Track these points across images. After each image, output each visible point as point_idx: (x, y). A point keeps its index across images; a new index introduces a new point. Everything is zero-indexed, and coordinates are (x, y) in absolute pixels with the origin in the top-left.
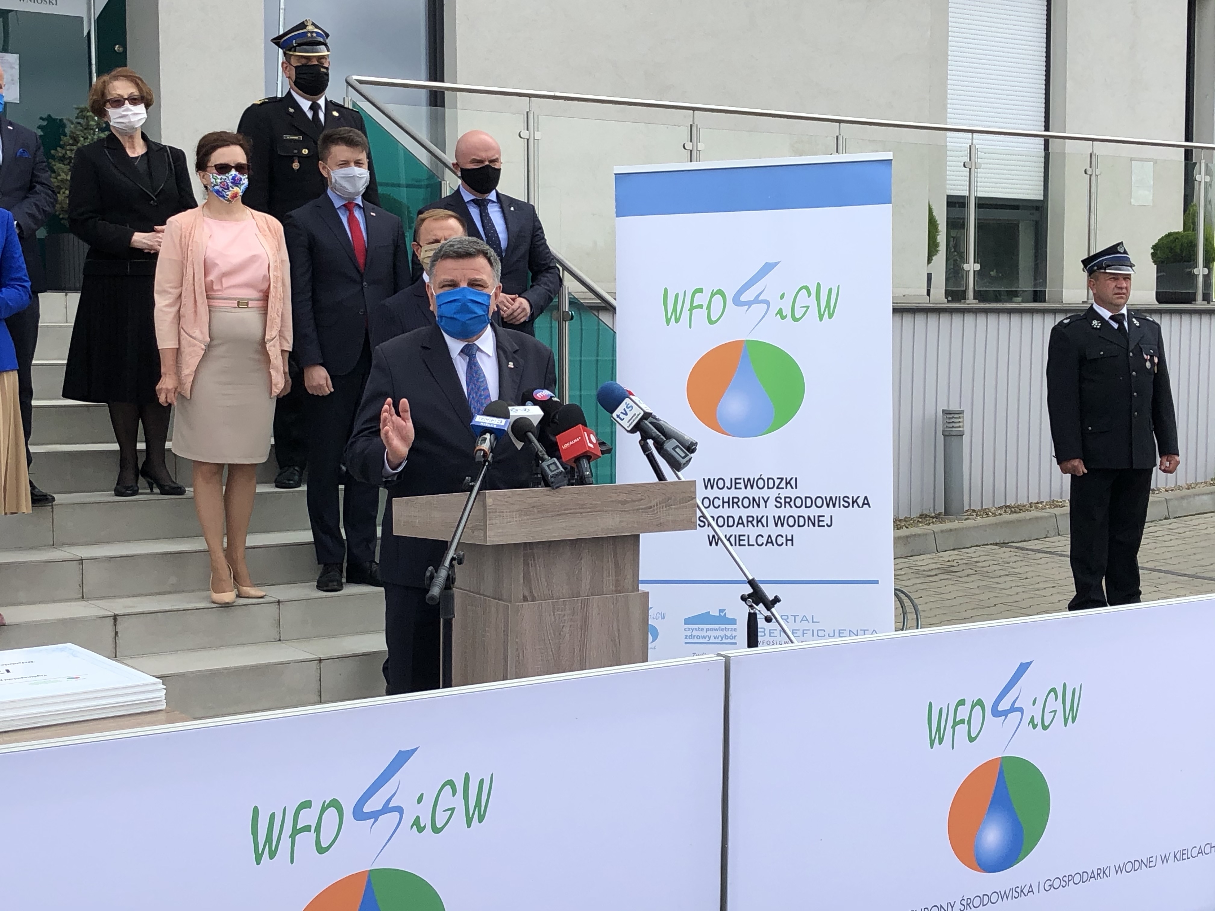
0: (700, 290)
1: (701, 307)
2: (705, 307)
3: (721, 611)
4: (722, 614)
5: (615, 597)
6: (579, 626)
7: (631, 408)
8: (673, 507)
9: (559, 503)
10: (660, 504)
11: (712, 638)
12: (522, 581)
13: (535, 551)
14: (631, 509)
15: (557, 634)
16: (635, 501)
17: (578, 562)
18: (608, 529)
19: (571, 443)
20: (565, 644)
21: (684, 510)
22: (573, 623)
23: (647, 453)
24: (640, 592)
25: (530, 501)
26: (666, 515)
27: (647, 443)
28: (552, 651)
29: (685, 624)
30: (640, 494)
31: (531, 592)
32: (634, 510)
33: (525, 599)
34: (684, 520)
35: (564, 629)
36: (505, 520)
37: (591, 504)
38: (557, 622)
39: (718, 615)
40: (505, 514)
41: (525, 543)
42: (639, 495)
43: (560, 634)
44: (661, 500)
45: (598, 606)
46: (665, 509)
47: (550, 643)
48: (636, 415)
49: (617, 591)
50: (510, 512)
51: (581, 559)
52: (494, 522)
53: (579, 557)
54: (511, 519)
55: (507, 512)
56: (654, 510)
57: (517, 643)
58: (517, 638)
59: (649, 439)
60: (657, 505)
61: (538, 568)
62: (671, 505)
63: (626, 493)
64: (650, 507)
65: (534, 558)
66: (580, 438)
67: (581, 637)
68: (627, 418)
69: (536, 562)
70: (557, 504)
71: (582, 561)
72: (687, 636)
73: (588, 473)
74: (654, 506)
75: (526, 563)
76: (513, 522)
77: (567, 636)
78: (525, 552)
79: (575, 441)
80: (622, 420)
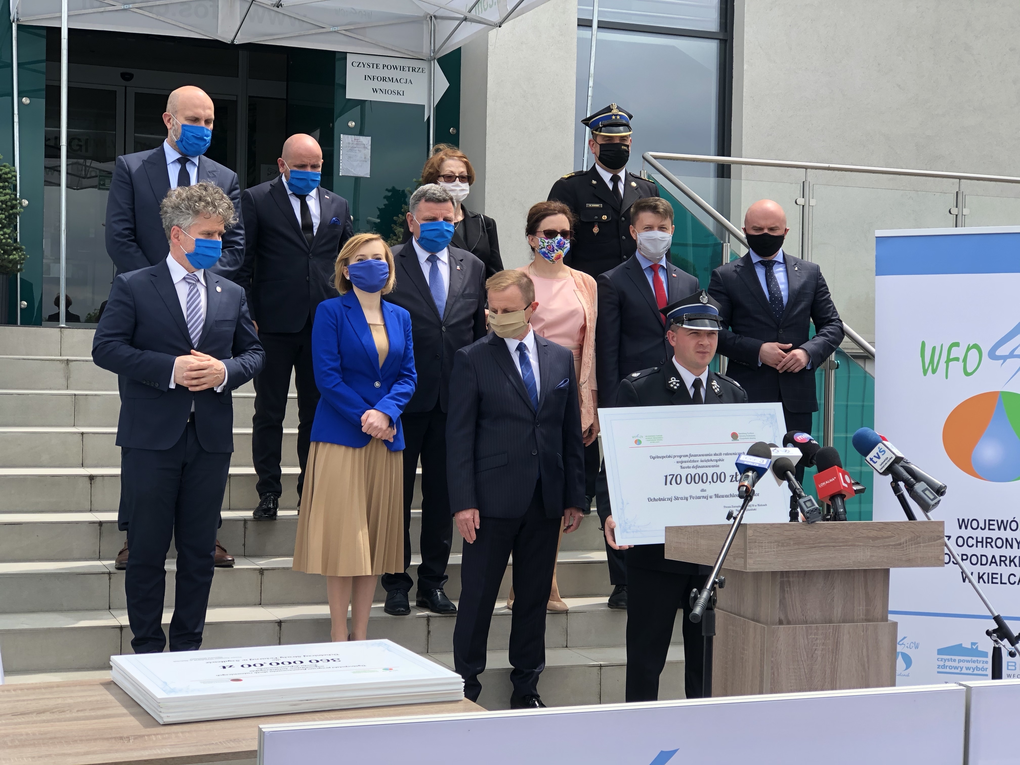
0: (957, 344)
1: (957, 359)
2: (961, 360)
3: (973, 644)
4: (974, 647)
5: (865, 626)
6: (830, 650)
7: (883, 452)
8: (921, 545)
9: (813, 537)
10: (909, 542)
11: (964, 669)
12: (778, 606)
13: (791, 579)
14: (882, 545)
15: (810, 656)
16: (886, 538)
17: (831, 591)
18: (859, 562)
19: (827, 482)
20: (817, 666)
21: (933, 548)
22: (825, 647)
23: (898, 494)
24: (889, 622)
25: (786, 533)
26: (915, 553)
27: (899, 485)
28: (805, 672)
29: (938, 654)
30: (890, 531)
31: (786, 616)
32: (884, 546)
33: (781, 622)
34: (932, 557)
35: (816, 652)
36: (764, 550)
37: (844, 539)
38: (809, 645)
39: (969, 647)
40: (764, 544)
41: (782, 572)
42: (890, 533)
43: (812, 656)
44: (910, 538)
45: (849, 633)
46: (914, 546)
47: (803, 664)
48: (888, 459)
49: (868, 620)
50: (768, 543)
51: (834, 589)
52: (753, 551)
53: (832, 586)
54: (769, 549)
55: (765, 543)
56: (903, 547)
57: (772, 662)
58: (772, 657)
59: (901, 481)
60: (906, 543)
61: (794, 595)
62: (920, 543)
63: (876, 530)
64: (900, 544)
65: (790, 585)
66: (835, 478)
67: (832, 660)
68: (880, 461)
69: (792, 589)
70: (812, 537)
71: (835, 591)
72: (939, 666)
73: (842, 510)
74: (903, 544)
75: (782, 590)
76: (770, 552)
77: (819, 659)
78: (782, 579)
79: (831, 480)
80: (875, 463)
